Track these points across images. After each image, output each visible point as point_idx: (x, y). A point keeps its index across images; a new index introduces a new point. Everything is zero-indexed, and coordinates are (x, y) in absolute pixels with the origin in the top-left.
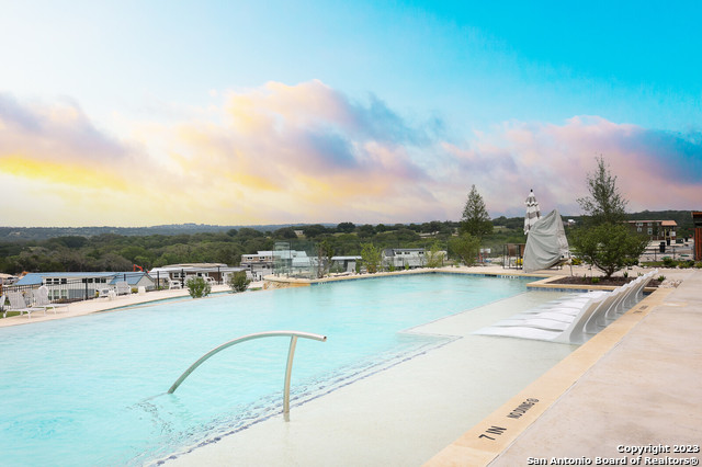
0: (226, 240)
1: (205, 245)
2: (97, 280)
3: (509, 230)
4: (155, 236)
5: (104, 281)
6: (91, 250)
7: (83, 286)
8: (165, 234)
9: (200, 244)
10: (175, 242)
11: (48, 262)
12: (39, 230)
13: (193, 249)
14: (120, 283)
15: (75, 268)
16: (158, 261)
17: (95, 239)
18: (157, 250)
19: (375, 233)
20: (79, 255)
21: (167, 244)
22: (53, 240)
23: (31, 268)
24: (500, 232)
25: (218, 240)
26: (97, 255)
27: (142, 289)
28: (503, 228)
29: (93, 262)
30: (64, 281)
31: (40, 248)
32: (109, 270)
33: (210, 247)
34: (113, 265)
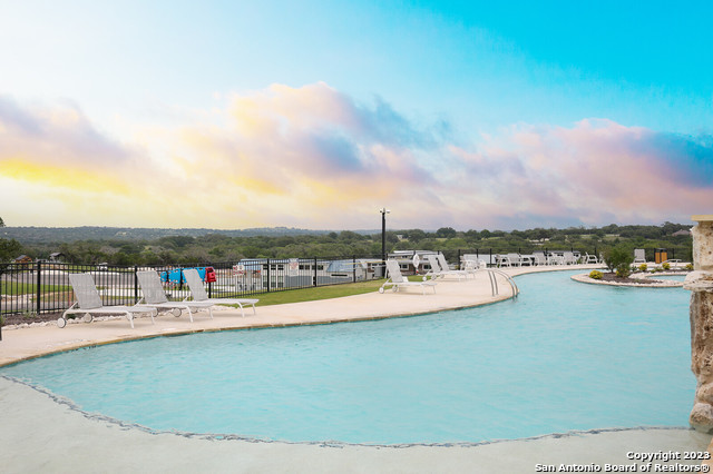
6: (207, 249)
9: (311, 246)
17: (202, 239)
19: (480, 238)
25: (325, 242)
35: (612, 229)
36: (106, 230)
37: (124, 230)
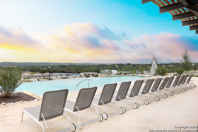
0: (98, 67)
1: (93, 68)
2: (69, 75)
3: (174, 66)
4: (82, 65)
5: (70, 75)
6: (68, 68)
7: (66, 76)
8: (84, 65)
9: (92, 68)
10: (86, 67)
11: (59, 71)
12: (56, 63)
13: (91, 69)
14: (73, 75)
15: (64, 72)
16: (82, 71)
17: (68, 66)
18: (82, 69)
19: (136, 66)
20: (65, 69)
21: (84, 67)
22: (59, 66)
23: (55, 72)
24: (171, 67)
25: (96, 67)
26: (69, 70)
27: (77, 77)
28: (172, 66)
29: (68, 71)
30: (62, 75)
31: (57, 68)
32: (71, 73)
33: (94, 68)
34: (72, 72)
35: (172, 64)
36: (48, 63)
37: (52, 63)
